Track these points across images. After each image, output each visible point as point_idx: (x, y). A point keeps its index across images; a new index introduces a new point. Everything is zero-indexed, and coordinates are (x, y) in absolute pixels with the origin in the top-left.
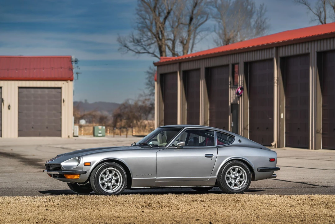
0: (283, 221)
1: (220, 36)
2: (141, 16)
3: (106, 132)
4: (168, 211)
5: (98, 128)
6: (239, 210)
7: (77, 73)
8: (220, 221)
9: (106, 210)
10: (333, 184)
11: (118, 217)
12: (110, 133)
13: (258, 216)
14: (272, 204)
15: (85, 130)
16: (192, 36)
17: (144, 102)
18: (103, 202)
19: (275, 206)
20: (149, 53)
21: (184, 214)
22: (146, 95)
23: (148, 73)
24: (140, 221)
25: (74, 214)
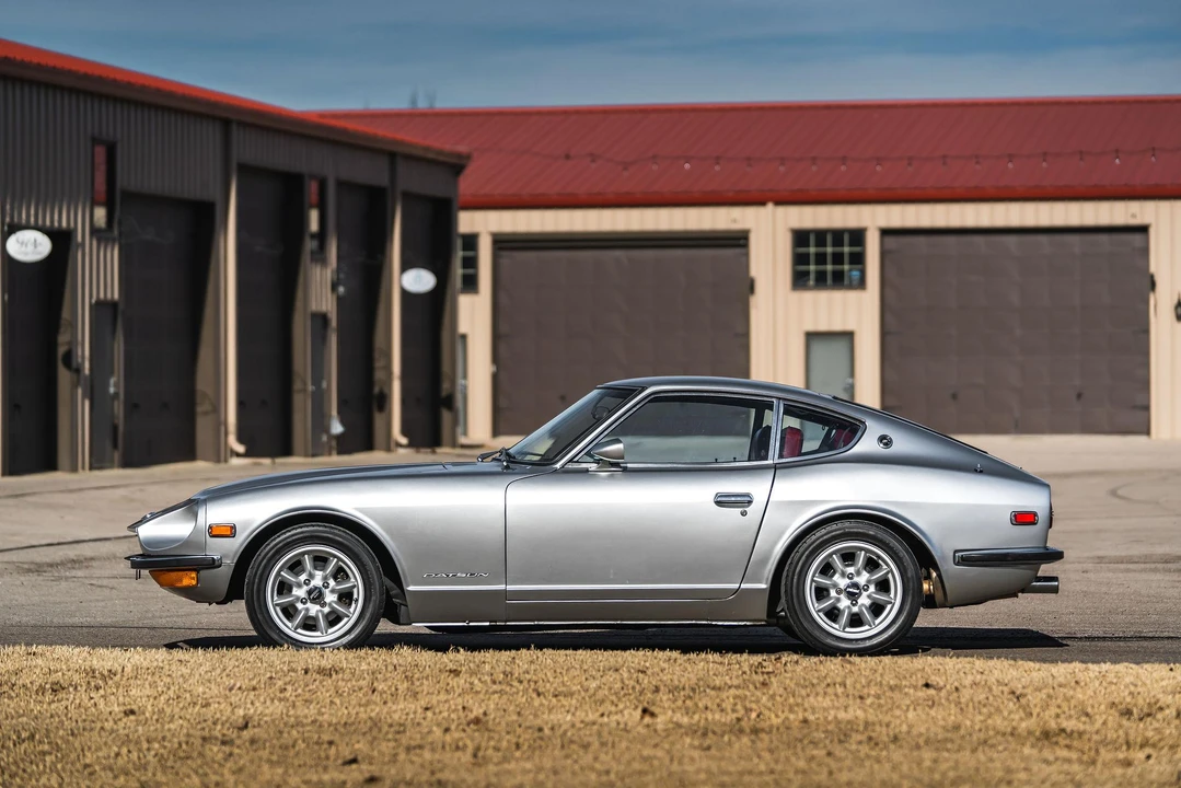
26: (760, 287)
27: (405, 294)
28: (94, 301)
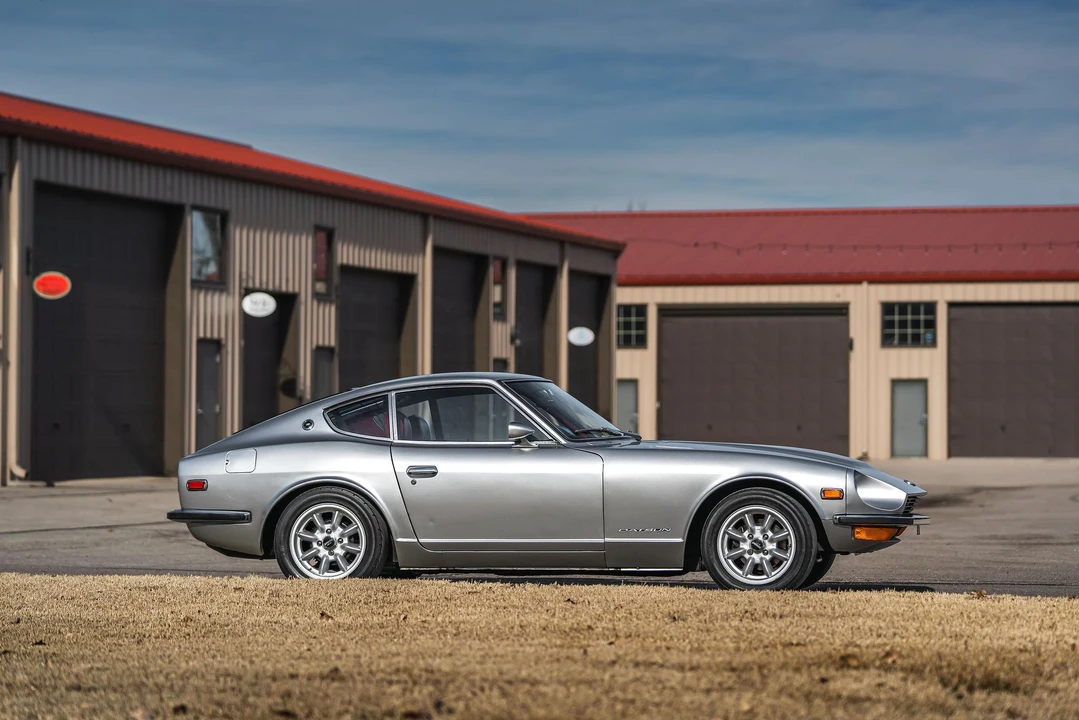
26: (857, 345)
27: (571, 346)
28: (314, 347)
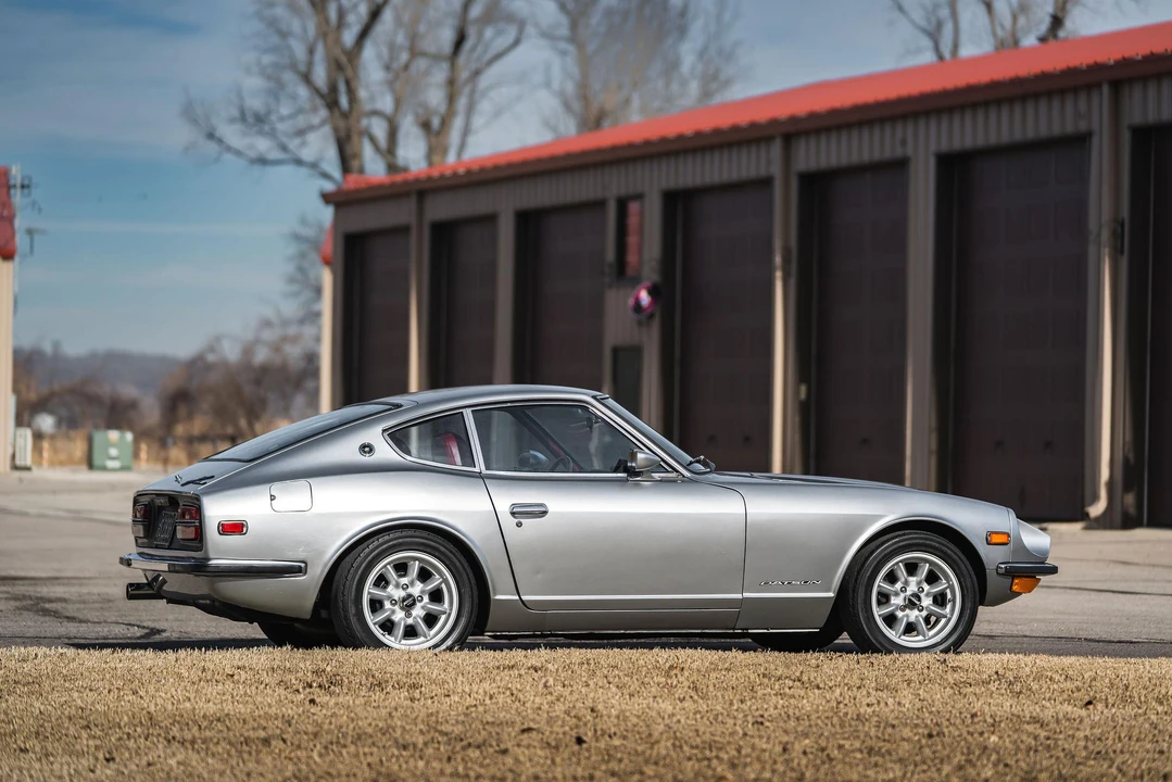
0: (858, 737)
1: (567, 106)
2: (272, 23)
3: (136, 455)
4: (408, 702)
5: (107, 440)
6: (682, 700)
7: (30, 232)
8: (615, 734)
9: (169, 695)
10: (1014, 628)
11: (219, 720)
12: (148, 460)
13: (760, 720)
14: (805, 678)
15: (55, 450)
16: (462, 103)
17: (276, 348)
18: (153, 670)
19: (818, 688)
20: (299, 162)
21: (473, 709)
22: (285, 323)
23: (297, 237)
24: (306, 733)
25: (42, 708)
